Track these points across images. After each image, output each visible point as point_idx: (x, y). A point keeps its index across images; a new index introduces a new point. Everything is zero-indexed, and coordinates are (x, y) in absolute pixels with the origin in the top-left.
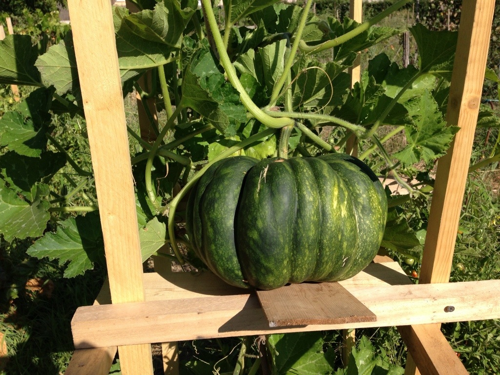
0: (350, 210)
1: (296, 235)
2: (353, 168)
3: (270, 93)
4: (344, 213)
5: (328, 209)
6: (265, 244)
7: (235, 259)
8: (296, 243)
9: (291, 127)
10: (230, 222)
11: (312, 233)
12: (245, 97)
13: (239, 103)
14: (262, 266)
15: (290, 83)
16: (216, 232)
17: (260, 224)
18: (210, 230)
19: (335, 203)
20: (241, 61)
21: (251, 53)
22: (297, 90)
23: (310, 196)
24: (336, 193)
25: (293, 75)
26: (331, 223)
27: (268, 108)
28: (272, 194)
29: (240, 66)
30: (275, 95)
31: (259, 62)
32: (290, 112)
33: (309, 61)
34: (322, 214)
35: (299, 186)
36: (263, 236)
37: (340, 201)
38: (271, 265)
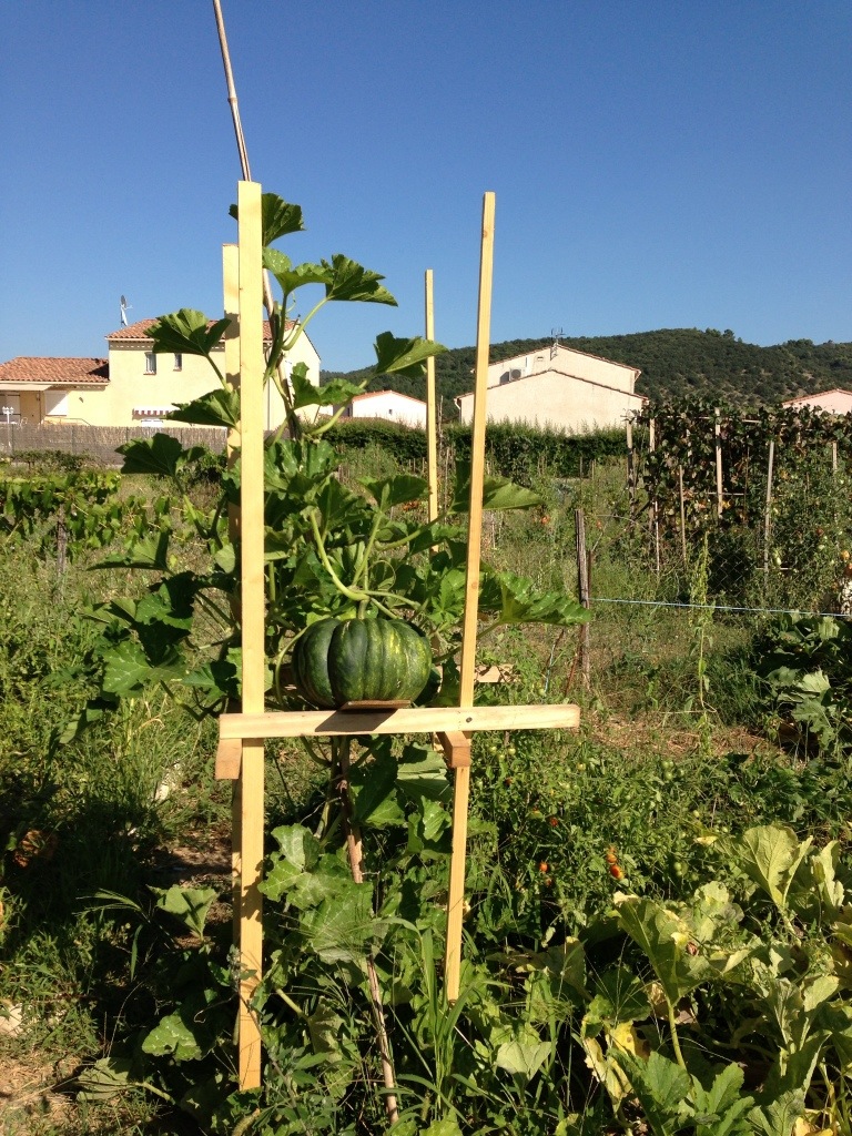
0: (402, 650)
1: (366, 662)
2: (407, 627)
3: (352, 578)
4: (398, 651)
5: (387, 648)
6: (347, 666)
7: (328, 681)
8: (367, 667)
9: (367, 601)
10: (324, 656)
11: (376, 661)
12: (336, 579)
13: (331, 582)
14: (345, 681)
15: (367, 570)
16: (316, 662)
17: (344, 653)
18: (312, 661)
19: (392, 644)
20: (332, 555)
21: (340, 550)
22: (372, 576)
23: (375, 638)
24: (392, 638)
25: (369, 565)
26: (389, 656)
27: (351, 587)
28: (352, 636)
29: (332, 558)
30: (356, 578)
31: (345, 556)
32: (367, 590)
33: (380, 556)
34: (383, 649)
35: (369, 632)
36: (346, 661)
37: (395, 644)
38: (350, 681)
